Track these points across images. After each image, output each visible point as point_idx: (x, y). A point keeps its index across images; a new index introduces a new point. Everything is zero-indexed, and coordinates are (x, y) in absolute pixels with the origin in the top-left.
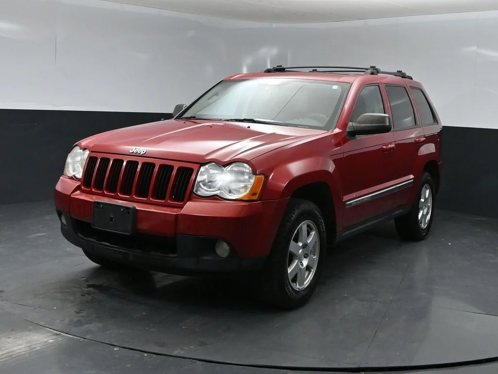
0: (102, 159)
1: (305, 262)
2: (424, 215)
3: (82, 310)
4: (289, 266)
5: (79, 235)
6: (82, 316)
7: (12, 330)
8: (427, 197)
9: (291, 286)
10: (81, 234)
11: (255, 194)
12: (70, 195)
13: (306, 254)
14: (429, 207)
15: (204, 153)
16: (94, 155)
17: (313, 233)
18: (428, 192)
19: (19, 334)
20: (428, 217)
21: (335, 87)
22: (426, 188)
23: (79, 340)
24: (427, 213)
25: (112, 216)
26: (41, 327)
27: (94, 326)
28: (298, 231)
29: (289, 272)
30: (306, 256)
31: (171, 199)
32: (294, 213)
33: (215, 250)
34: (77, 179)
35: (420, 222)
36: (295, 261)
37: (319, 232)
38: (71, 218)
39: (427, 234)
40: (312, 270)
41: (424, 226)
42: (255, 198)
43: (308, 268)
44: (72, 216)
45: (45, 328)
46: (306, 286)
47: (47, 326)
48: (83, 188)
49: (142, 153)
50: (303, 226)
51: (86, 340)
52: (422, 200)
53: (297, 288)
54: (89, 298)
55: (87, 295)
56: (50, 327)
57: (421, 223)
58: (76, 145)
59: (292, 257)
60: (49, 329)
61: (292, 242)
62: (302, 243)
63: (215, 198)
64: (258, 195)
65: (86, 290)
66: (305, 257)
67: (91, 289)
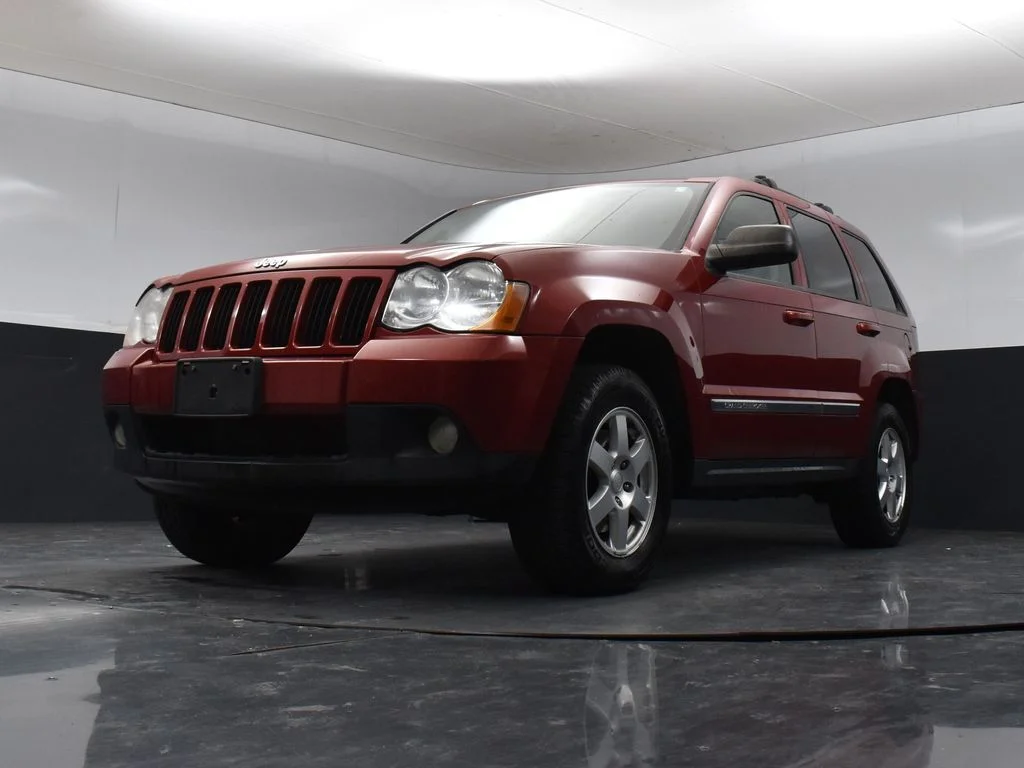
0: (198, 293)
1: (627, 499)
2: (892, 491)
4: (590, 497)
5: (148, 450)
8: (894, 455)
9: (603, 549)
10: (152, 446)
11: (508, 320)
12: (132, 367)
13: (626, 483)
14: (899, 481)
16: (184, 288)
17: (642, 442)
18: (895, 447)
20: (901, 501)
21: (681, 189)
22: (891, 439)
24: (898, 493)
25: (214, 385)
28: (606, 423)
29: (590, 510)
31: (335, 339)
32: (596, 381)
33: (428, 440)
34: (148, 344)
35: (882, 506)
36: (603, 489)
37: (656, 444)
39: (899, 536)
40: (644, 523)
41: (892, 517)
42: (511, 327)
43: (634, 516)
46: (631, 551)
48: (159, 353)
49: (279, 264)
50: (619, 416)
52: (884, 460)
53: (610, 550)
57: (885, 510)
59: (596, 480)
61: (595, 443)
62: (618, 453)
63: (426, 330)
64: (516, 324)
66: (628, 490)
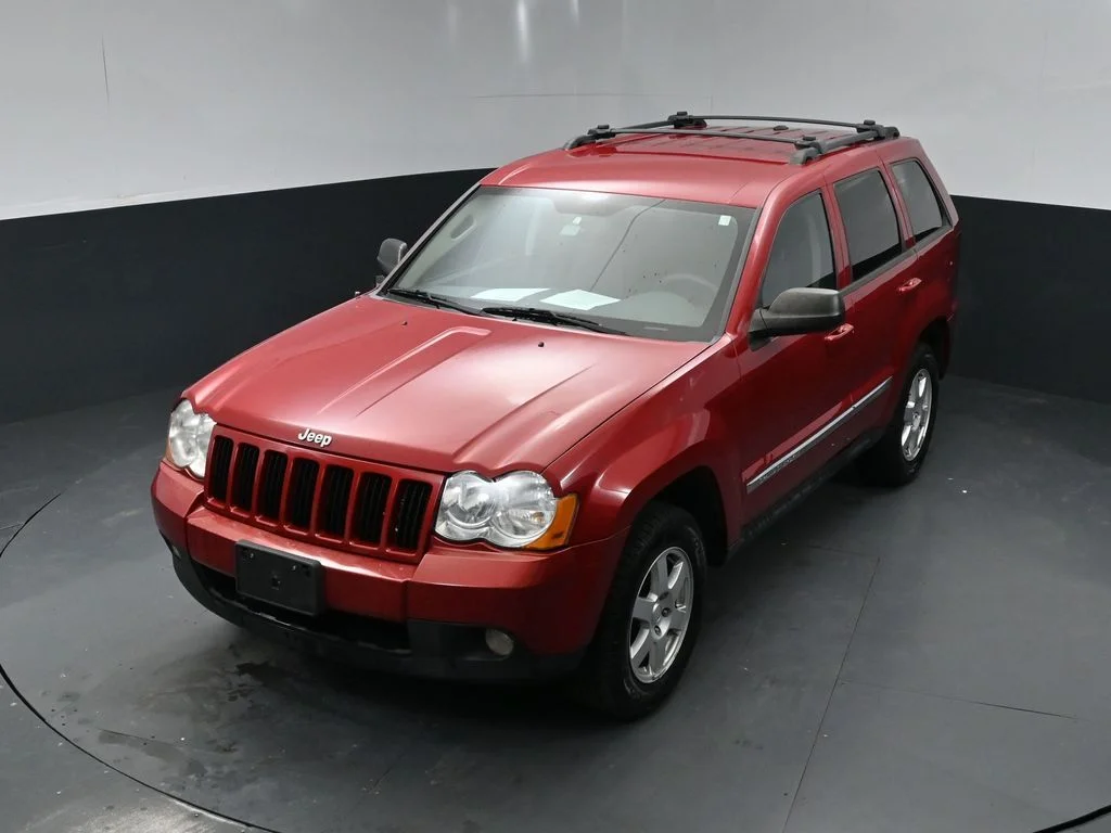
0: (243, 446)
1: (664, 628)
2: (913, 434)
3: (234, 743)
4: (632, 643)
5: (213, 590)
6: (237, 762)
7: (111, 808)
8: (921, 395)
9: (635, 678)
10: (217, 590)
11: (557, 536)
12: (186, 519)
13: (666, 609)
14: (924, 413)
15: (451, 449)
16: (224, 432)
17: (680, 566)
18: (923, 382)
19: (123, 819)
20: (923, 432)
21: (725, 220)
22: (920, 375)
23: (236, 827)
24: (921, 426)
25: (276, 577)
26: (162, 796)
27: (260, 789)
28: (649, 574)
29: (632, 657)
30: (665, 612)
31: (390, 544)
33: (485, 642)
34: (196, 478)
35: (904, 451)
36: (642, 633)
37: (692, 559)
38: (194, 563)
39: (918, 469)
40: (680, 632)
41: (912, 454)
42: (560, 542)
43: (672, 632)
44: (194, 558)
45: (171, 800)
46: (667, 668)
47: (172, 793)
48: (209, 501)
49: (324, 443)
50: (660, 561)
51: (251, 829)
52: (911, 404)
53: (648, 679)
54: (242, 704)
55: (240, 699)
56: (179, 795)
57: (907, 451)
58: (184, 399)
59: (638, 626)
60: (178, 803)
61: (638, 598)
62: (657, 594)
63: (478, 544)
64: (565, 535)
65: (237, 680)
66: (664, 615)
67: (246, 678)
